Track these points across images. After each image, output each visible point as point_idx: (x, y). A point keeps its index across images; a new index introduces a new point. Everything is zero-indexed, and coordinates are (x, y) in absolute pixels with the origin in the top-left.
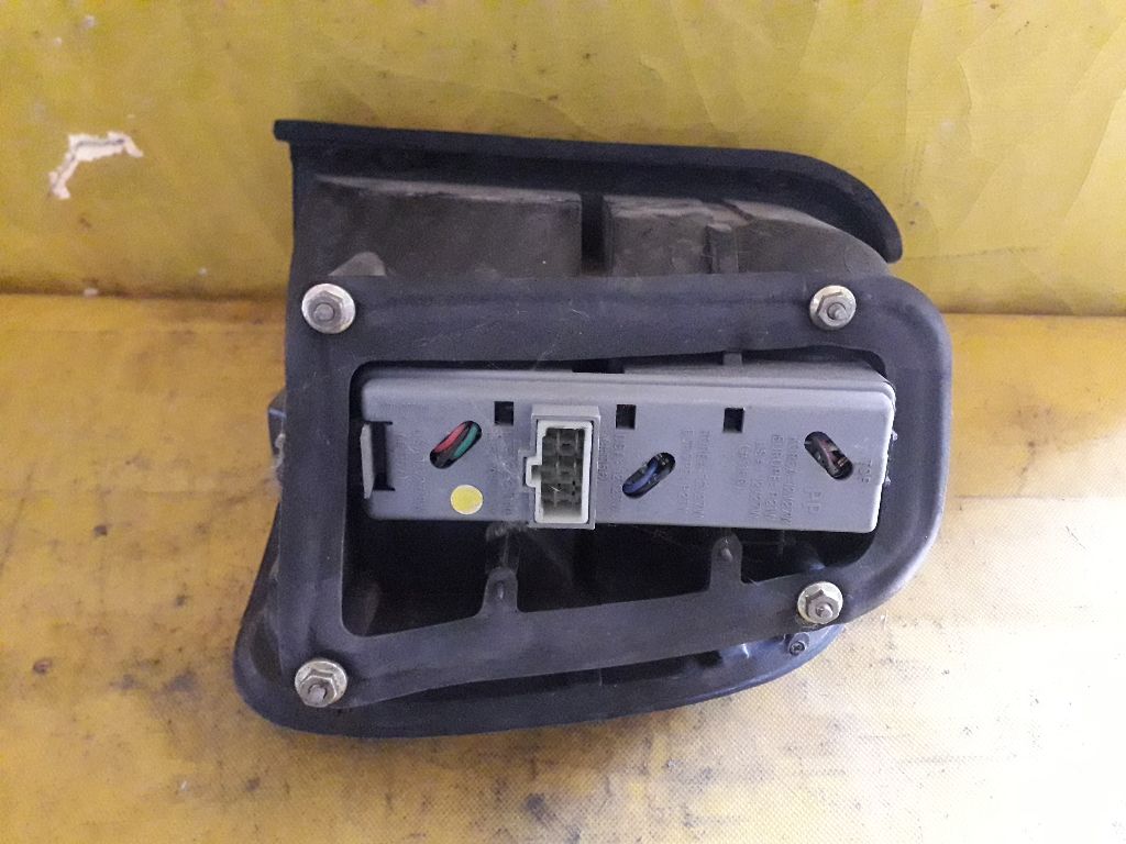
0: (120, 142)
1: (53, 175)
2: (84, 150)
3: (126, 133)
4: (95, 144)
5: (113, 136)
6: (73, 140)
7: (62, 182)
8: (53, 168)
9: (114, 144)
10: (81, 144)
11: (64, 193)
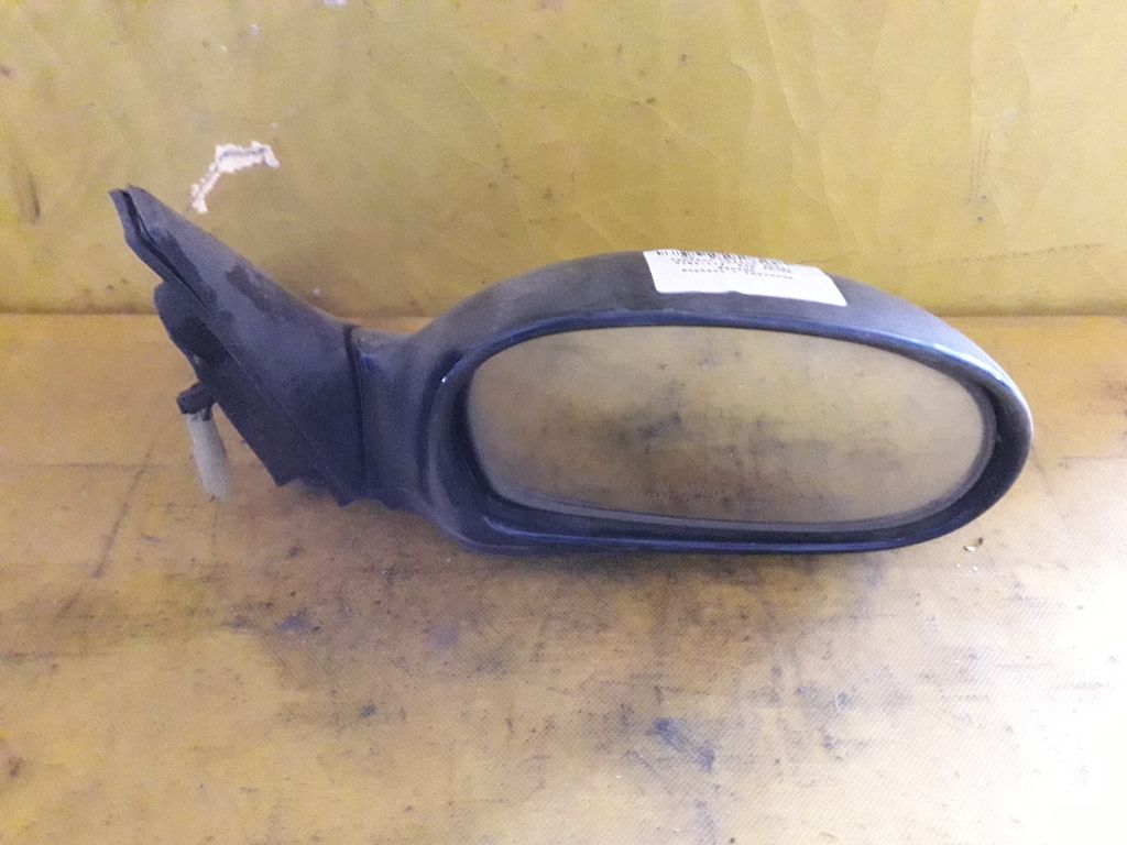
0: (262, 151)
1: (196, 187)
2: (229, 160)
4: (238, 154)
5: (256, 145)
6: (220, 150)
7: (202, 196)
8: (199, 182)
9: (254, 153)
10: (226, 154)
11: (201, 206)
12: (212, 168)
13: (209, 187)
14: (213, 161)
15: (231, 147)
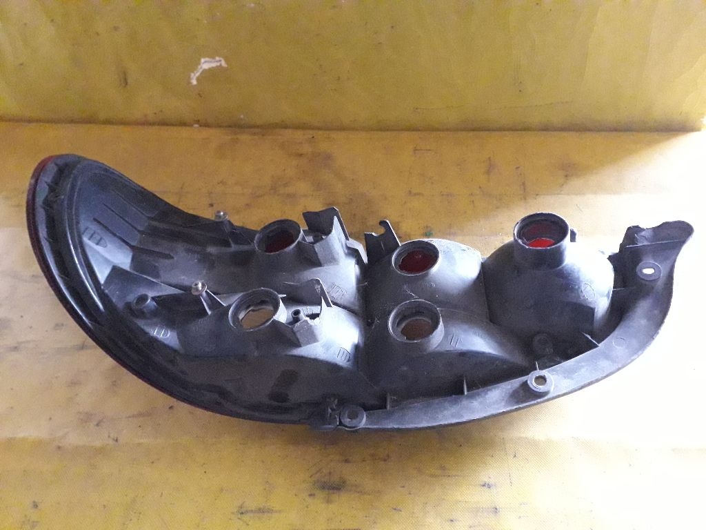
0: (220, 61)
1: (192, 74)
2: (206, 64)
3: (223, 57)
4: (211, 62)
5: (217, 58)
6: (203, 60)
7: (195, 78)
8: (193, 72)
9: (217, 61)
10: (205, 62)
11: (194, 82)
12: (199, 67)
13: (198, 74)
14: (200, 64)
15: (207, 59)
